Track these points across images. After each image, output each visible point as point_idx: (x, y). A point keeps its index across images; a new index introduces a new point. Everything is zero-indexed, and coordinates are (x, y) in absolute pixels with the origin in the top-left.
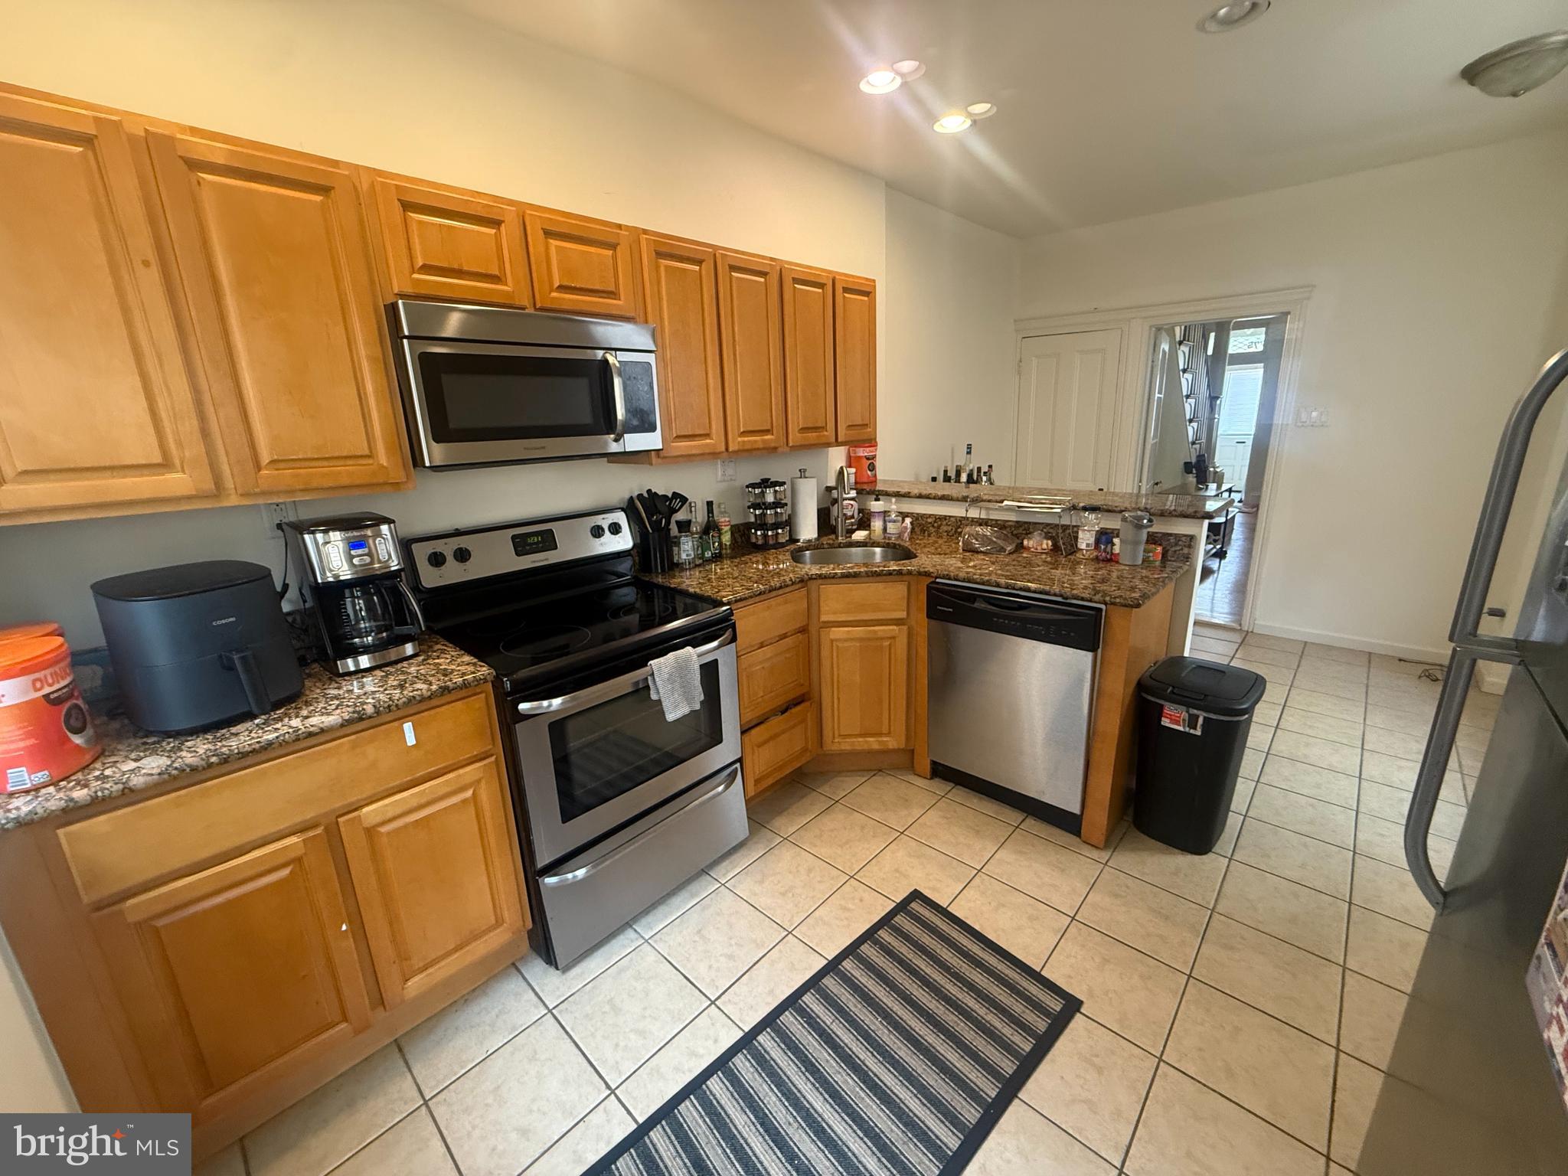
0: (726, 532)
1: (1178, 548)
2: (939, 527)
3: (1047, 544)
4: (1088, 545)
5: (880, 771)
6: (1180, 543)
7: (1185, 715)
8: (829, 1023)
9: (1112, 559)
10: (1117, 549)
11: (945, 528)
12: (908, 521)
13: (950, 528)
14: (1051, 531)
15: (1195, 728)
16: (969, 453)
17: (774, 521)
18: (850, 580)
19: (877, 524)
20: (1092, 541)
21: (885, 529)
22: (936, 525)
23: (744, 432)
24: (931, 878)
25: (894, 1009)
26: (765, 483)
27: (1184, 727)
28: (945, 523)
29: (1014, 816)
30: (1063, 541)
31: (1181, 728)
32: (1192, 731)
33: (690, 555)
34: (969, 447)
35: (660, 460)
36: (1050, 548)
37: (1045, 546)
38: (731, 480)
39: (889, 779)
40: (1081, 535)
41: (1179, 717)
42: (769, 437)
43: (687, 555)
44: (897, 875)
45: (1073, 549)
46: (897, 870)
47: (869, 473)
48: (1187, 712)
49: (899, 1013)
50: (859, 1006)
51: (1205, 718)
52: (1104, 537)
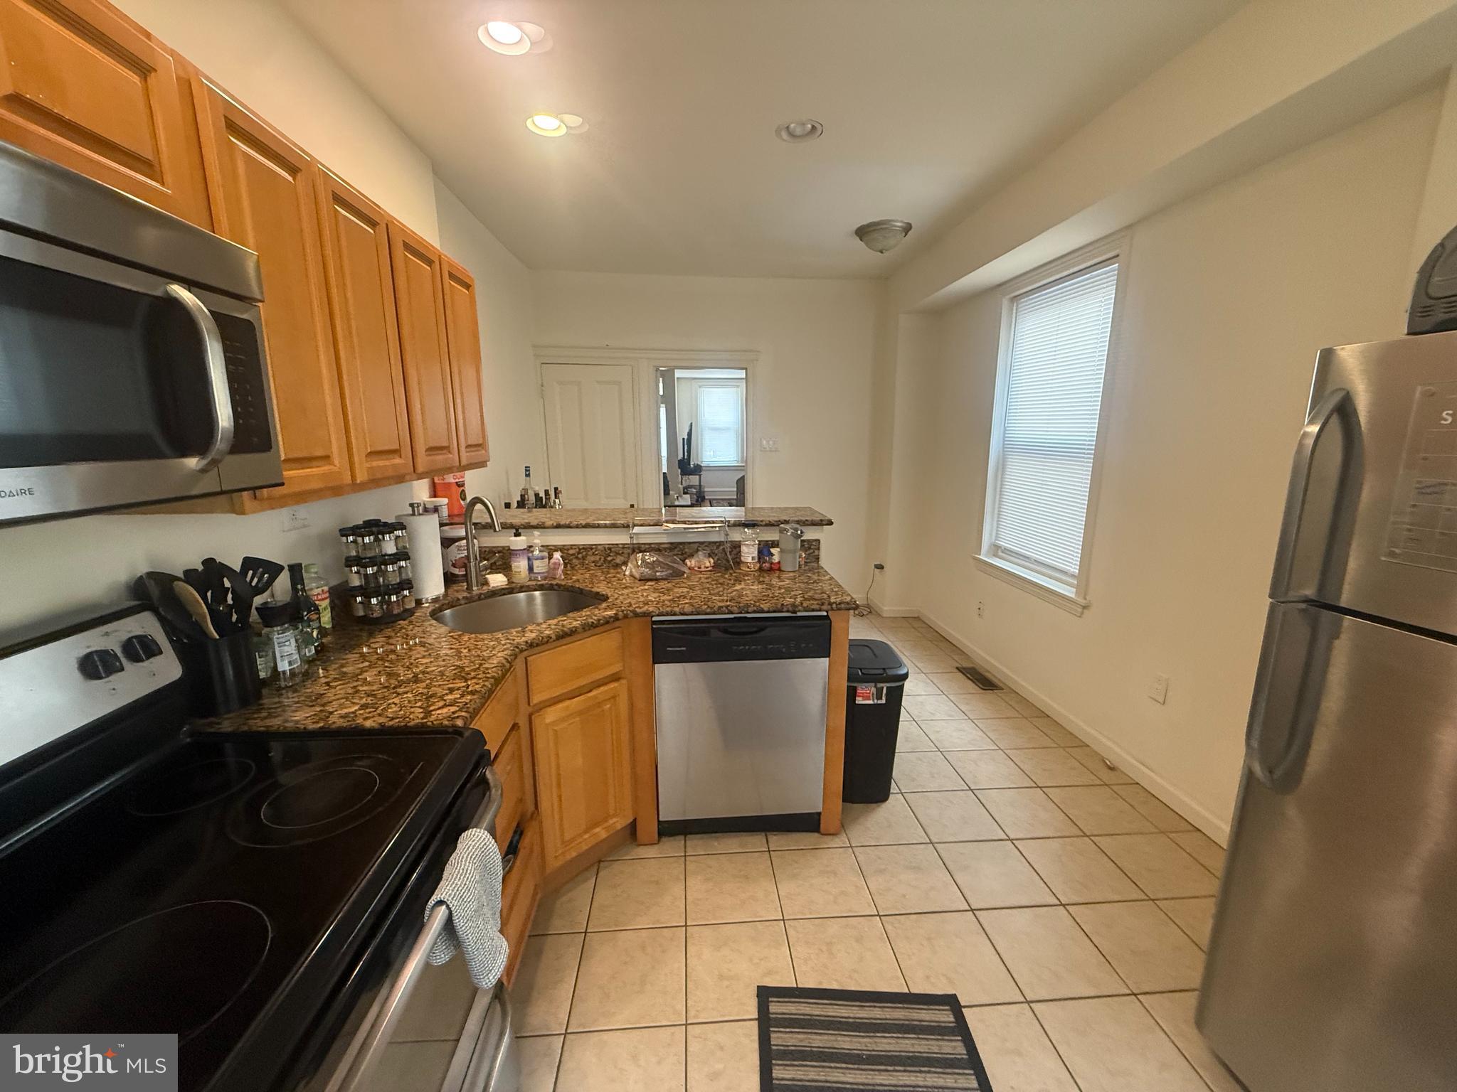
0: (325, 609)
1: (812, 551)
2: (584, 558)
3: (708, 562)
4: (753, 558)
5: (600, 861)
6: (812, 547)
7: (873, 690)
9: (775, 569)
10: (776, 559)
11: (592, 558)
12: (557, 555)
13: (597, 558)
14: (712, 548)
15: (881, 699)
16: (528, 475)
17: (398, 581)
18: (568, 639)
19: (520, 565)
20: (756, 554)
21: (531, 569)
22: (580, 556)
23: (370, 452)
24: (756, 961)
26: (376, 528)
27: (873, 700)
28: (590, 553)
29: (755, 841)
30: (727, 557)
31: (871, 702)
32: (879, 702)
33: (295, 661)
34: (527, 469)
35: (256, 503)
36: (712, 564)
37: (708, 564)
38: (305, 526)
39: (617, 866)
40: (744, 549)
41: (870, 693)
42: (397, 461)
43: (290, 664)
44: (726, 983)
45: (738, 562)
46: (721, 977)
47: (462, 502)
48: (875, 686)
51: (887, 688)
52: (764, 549)
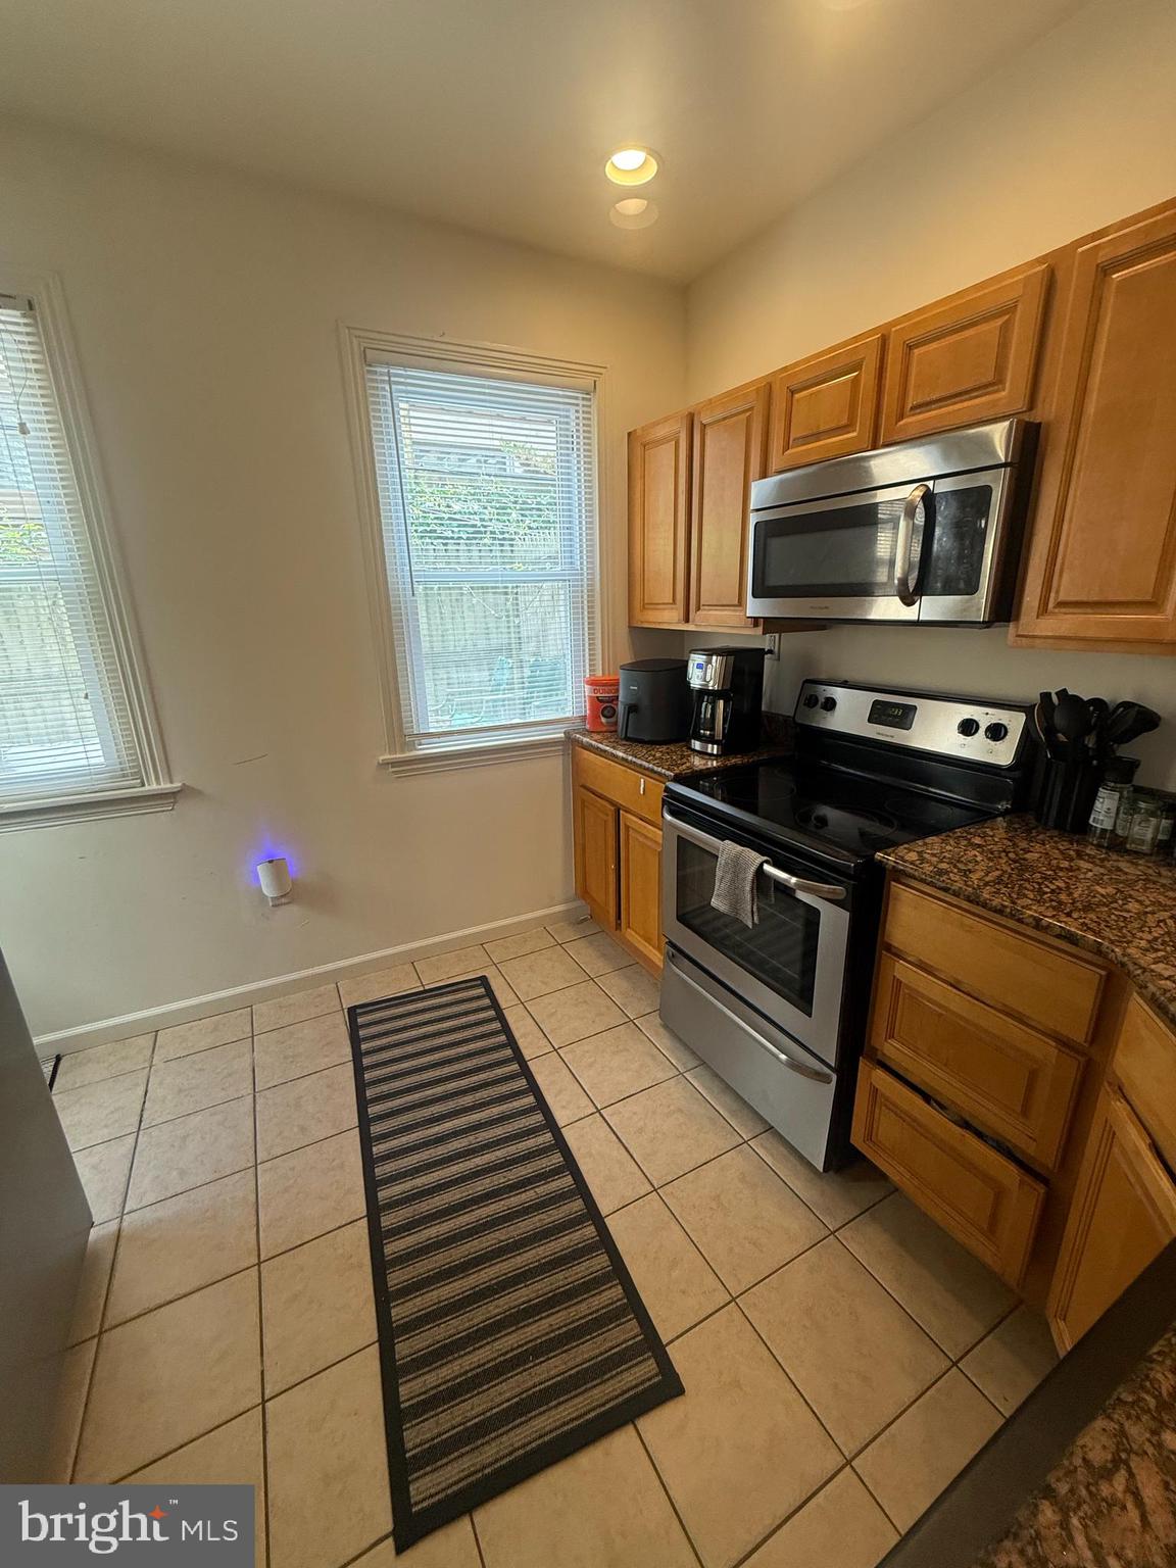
8: (537, 1190)
25: (518, 1257)
49: (513, 1260)
50: (538, 1224)
